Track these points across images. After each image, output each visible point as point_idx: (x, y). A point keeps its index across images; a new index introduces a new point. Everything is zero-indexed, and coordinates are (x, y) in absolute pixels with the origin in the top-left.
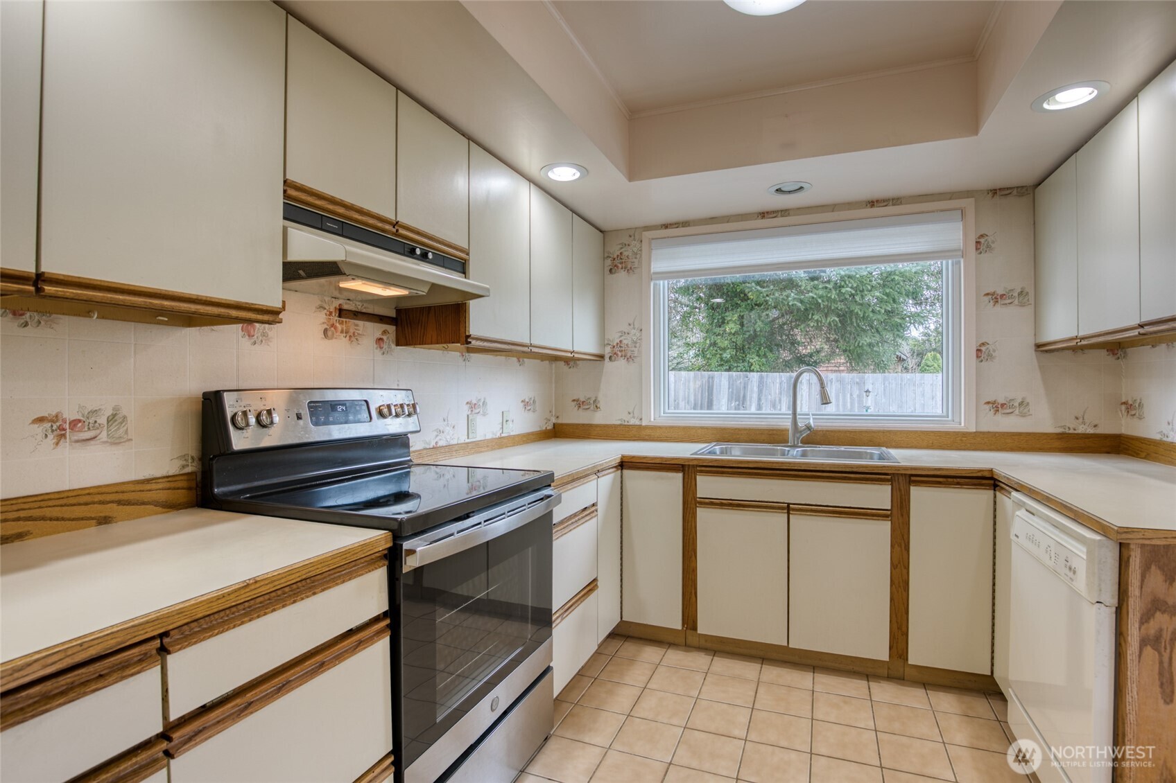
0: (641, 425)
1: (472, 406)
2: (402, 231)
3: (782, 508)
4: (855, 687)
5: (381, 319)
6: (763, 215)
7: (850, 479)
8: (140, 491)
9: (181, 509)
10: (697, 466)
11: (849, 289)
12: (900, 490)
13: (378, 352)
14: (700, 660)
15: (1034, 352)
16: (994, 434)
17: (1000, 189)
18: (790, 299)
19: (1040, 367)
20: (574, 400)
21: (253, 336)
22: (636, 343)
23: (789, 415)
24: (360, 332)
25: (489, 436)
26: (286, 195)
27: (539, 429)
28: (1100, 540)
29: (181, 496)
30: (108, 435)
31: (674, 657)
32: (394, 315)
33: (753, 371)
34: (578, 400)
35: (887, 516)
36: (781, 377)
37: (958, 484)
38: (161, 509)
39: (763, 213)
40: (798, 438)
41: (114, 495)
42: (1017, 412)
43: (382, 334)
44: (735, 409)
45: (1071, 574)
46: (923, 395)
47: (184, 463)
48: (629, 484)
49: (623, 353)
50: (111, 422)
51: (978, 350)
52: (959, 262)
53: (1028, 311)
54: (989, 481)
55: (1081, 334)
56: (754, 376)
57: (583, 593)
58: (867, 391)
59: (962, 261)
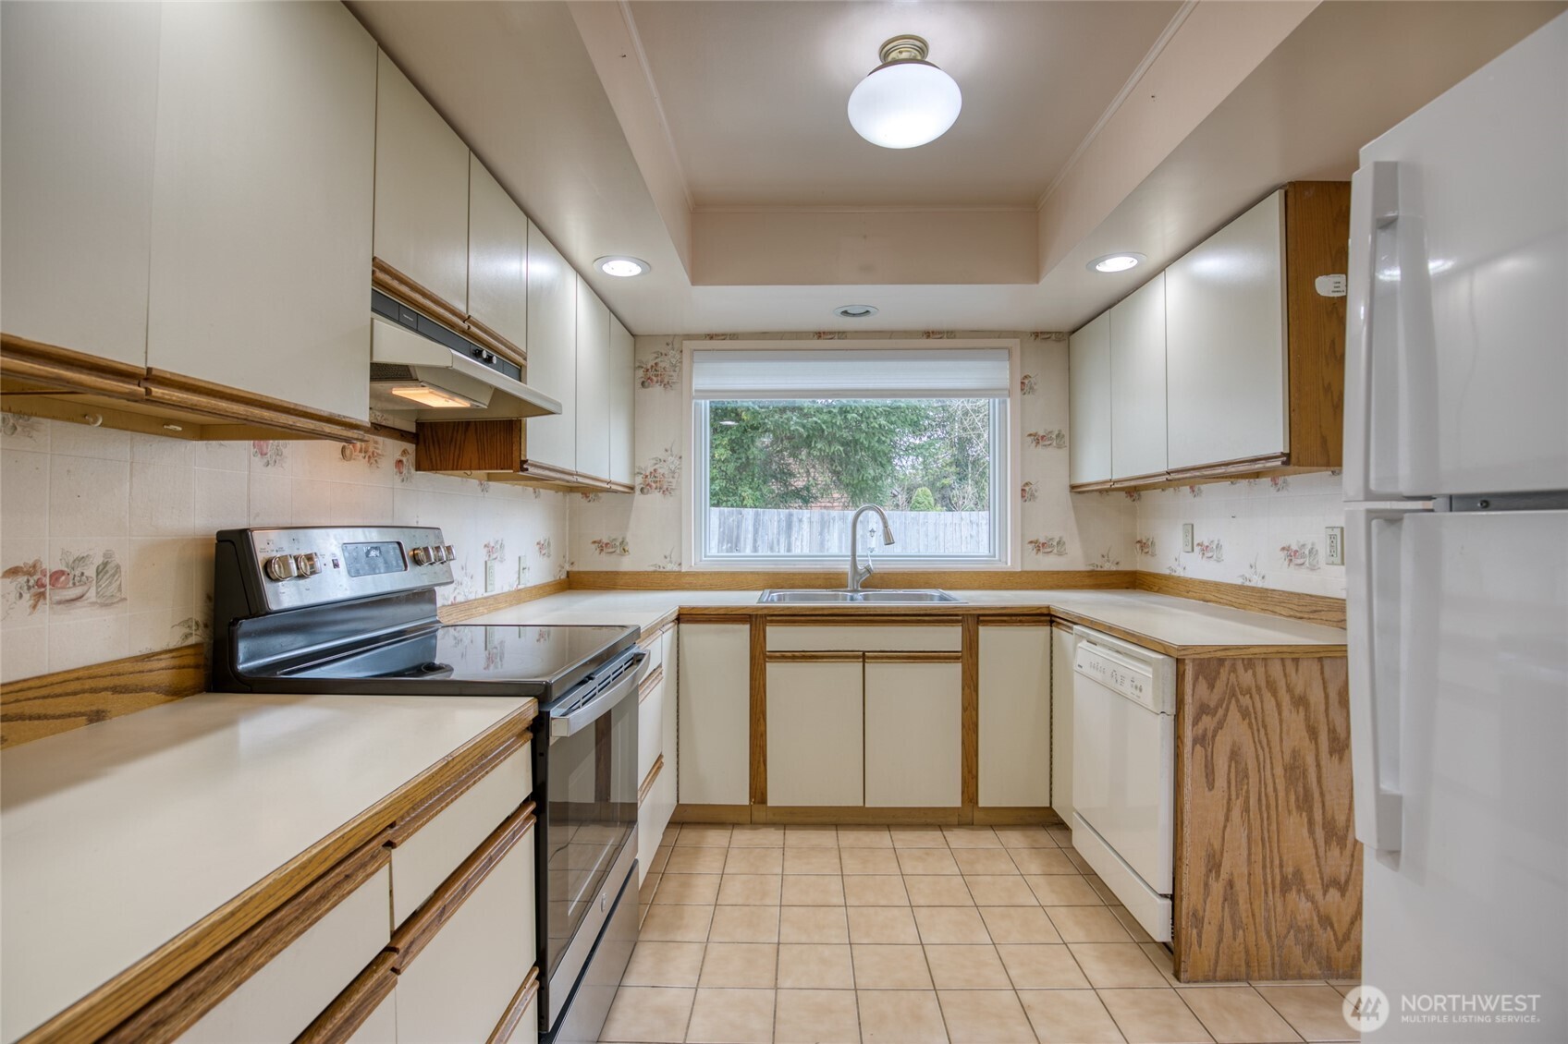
0: (680, 572)
1: (490, 549)
2: (473, 329)
3: (857, 657)
4: (931, 838)
5: (402, 435)
6: (820, 335)
7: (924, 622)
8: (140, 672)
9: (187, 696)
10: (766, 615)
11: (855, 415)
12: (969, 631)
13: (397, 479)
14: (772, 836)
15: (1068, 493)
16: (1037, 573)
17: (1041, 333)
18: (792, 423)
19: (1074, 507)
20: (594, 542)
21: (266, 454)
22: (674, 472)
23: (848, 556)
24: (379, 452)
25: (506, 589)
26: (376, 282)
27: (552, 579)
28: (1163, 659)
29: (190, 677)
30: (97, 593)
31: (742, 837)
32: (414, 431)
33: (746, 506)
34: (599, 542)
35: (957, 658)
36: (779, 514)
37: (1020, 621)
38: (163, 696)
39: (820, 333)
40: (858, 582)
41: (109, 678)
42: (1055, 551)
43: (402, 455)
44: (727, 552)
45: (1137, 692)
46: (927, 535)
47: (187, 631)
48: (685, 639)
49: (658, 485)
50: (102, 574)
51: (1023, 490)
52: (1005, 402)
53: (1063, 453)
54: (1047, 618)
55: (1115, 478)
56: (749, 513)
57: (654, 771)
58: (872, 531)
59: (1008, 400)
